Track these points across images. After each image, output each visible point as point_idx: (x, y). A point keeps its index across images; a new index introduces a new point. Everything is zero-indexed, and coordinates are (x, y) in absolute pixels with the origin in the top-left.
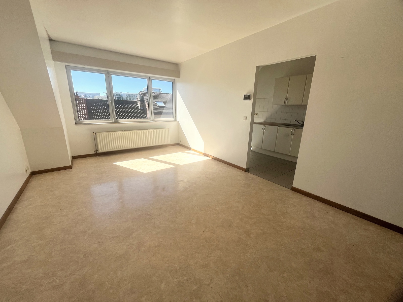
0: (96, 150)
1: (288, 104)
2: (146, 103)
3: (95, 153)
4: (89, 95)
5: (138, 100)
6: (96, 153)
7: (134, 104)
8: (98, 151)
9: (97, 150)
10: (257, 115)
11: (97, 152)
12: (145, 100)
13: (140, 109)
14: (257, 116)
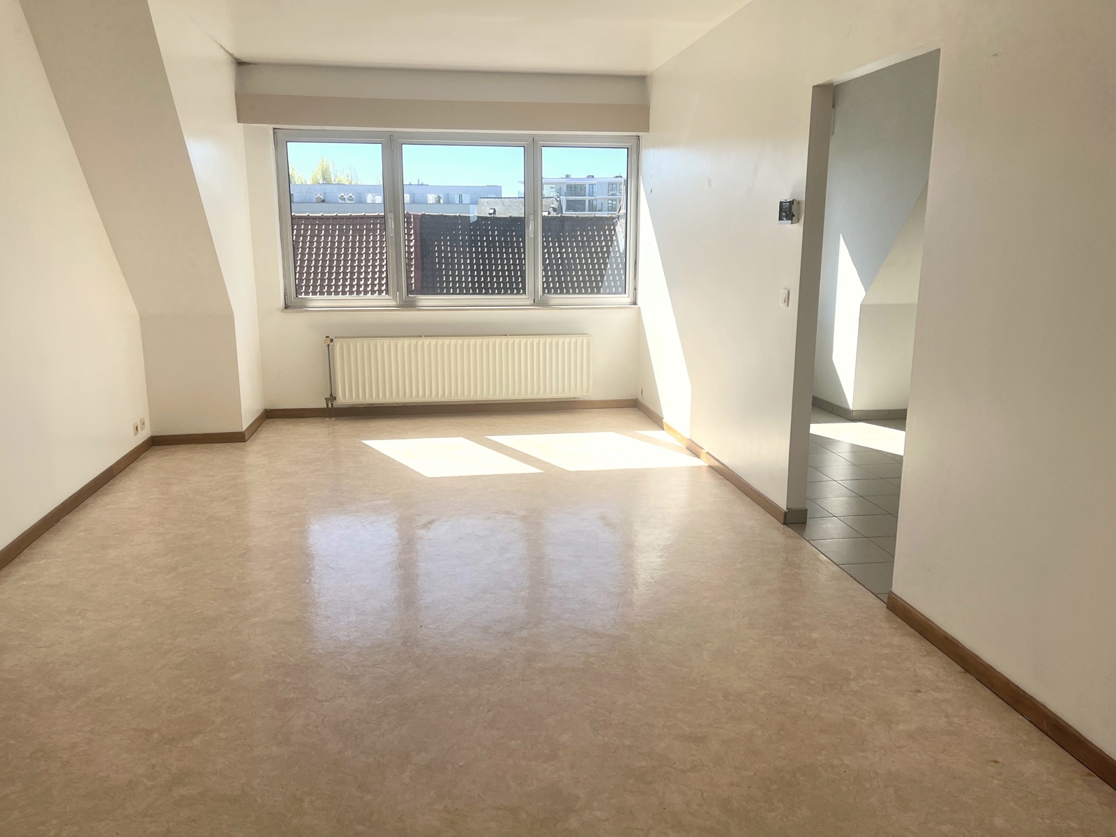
0: (331, 395)
3: (327, 405)
4: (460, 197)
6: (330, 406)
7: (599, 233)
8: (335, 398)
9: (332, 398)
11: (332, 404)
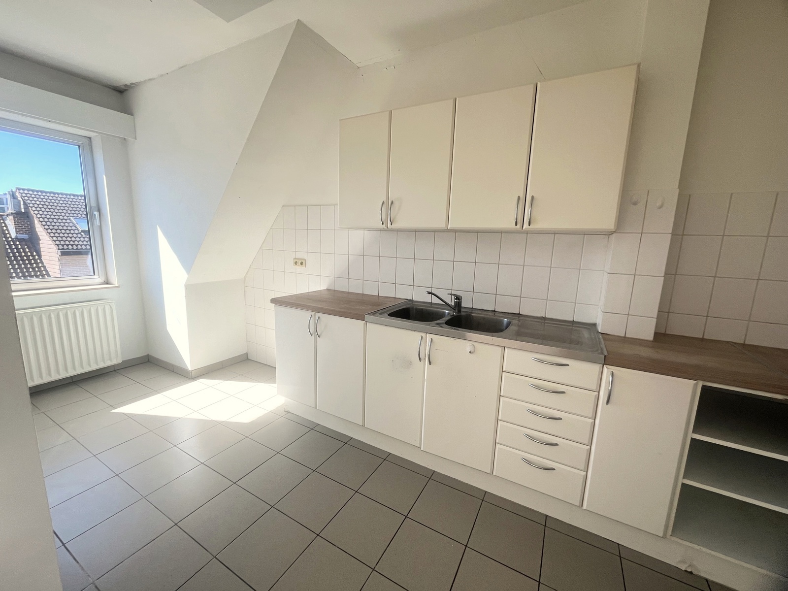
1: (394, 226)
2: (36, 221)
5: (10, 211)
10: (302, 264)
12: (32, 212)
13: (17, 238)
14: (303, 268)
